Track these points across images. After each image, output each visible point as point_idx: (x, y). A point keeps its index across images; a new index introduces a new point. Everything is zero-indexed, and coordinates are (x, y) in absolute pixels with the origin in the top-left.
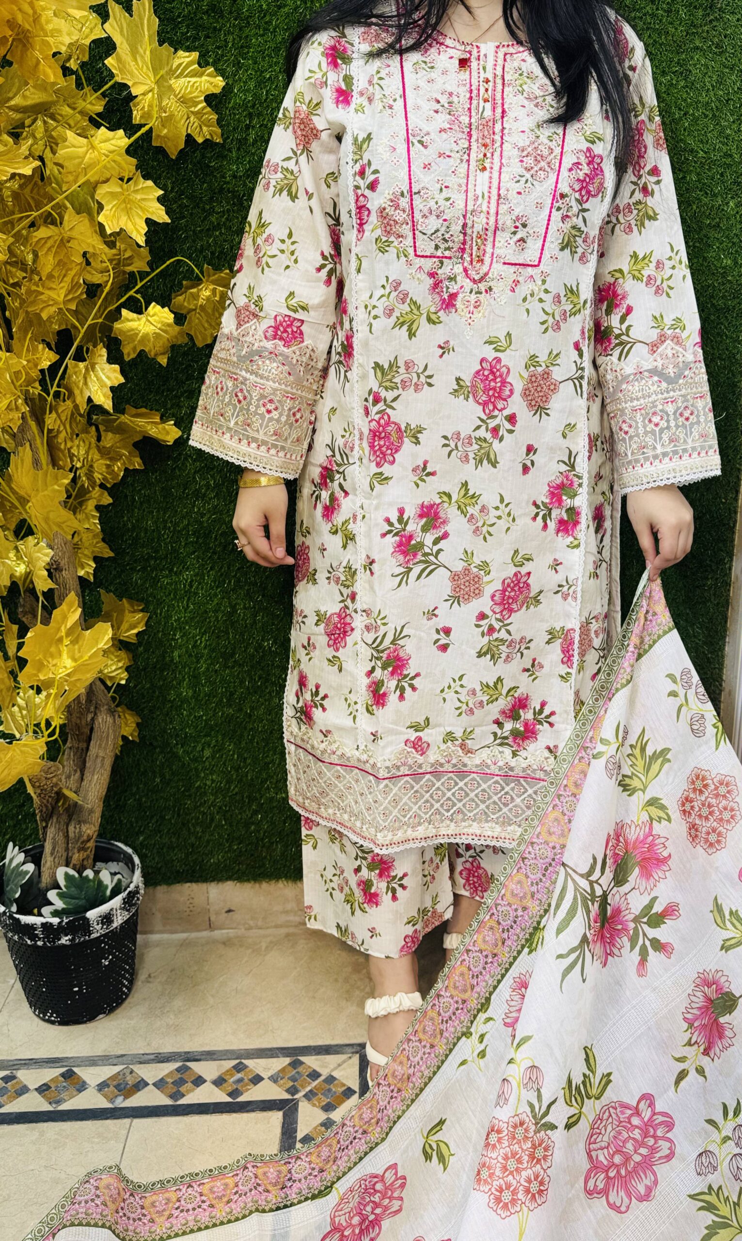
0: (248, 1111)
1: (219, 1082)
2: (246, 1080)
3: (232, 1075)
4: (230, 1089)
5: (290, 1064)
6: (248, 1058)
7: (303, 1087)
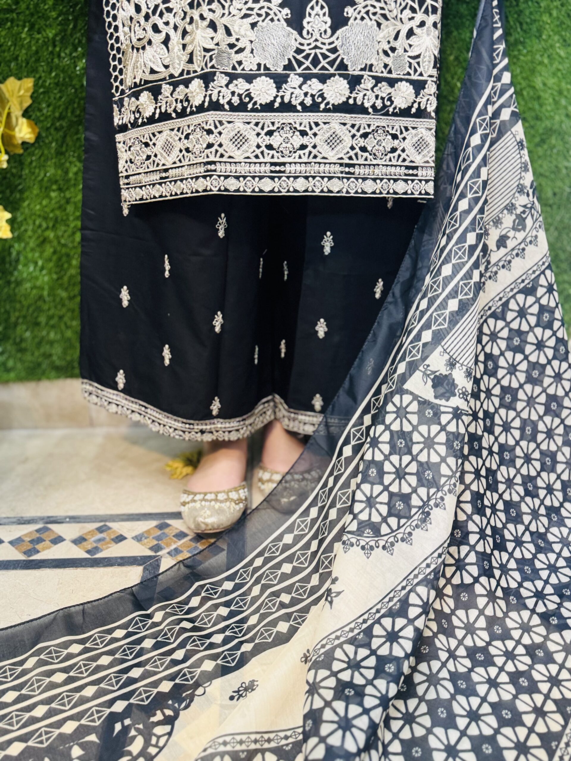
0: (105, 566)
1: (79, 541)
2: (108, 539)
3: (93, 535)
4: (89, 547)
5: (156, 527)
6: (114, 521)
7: (168, 545)
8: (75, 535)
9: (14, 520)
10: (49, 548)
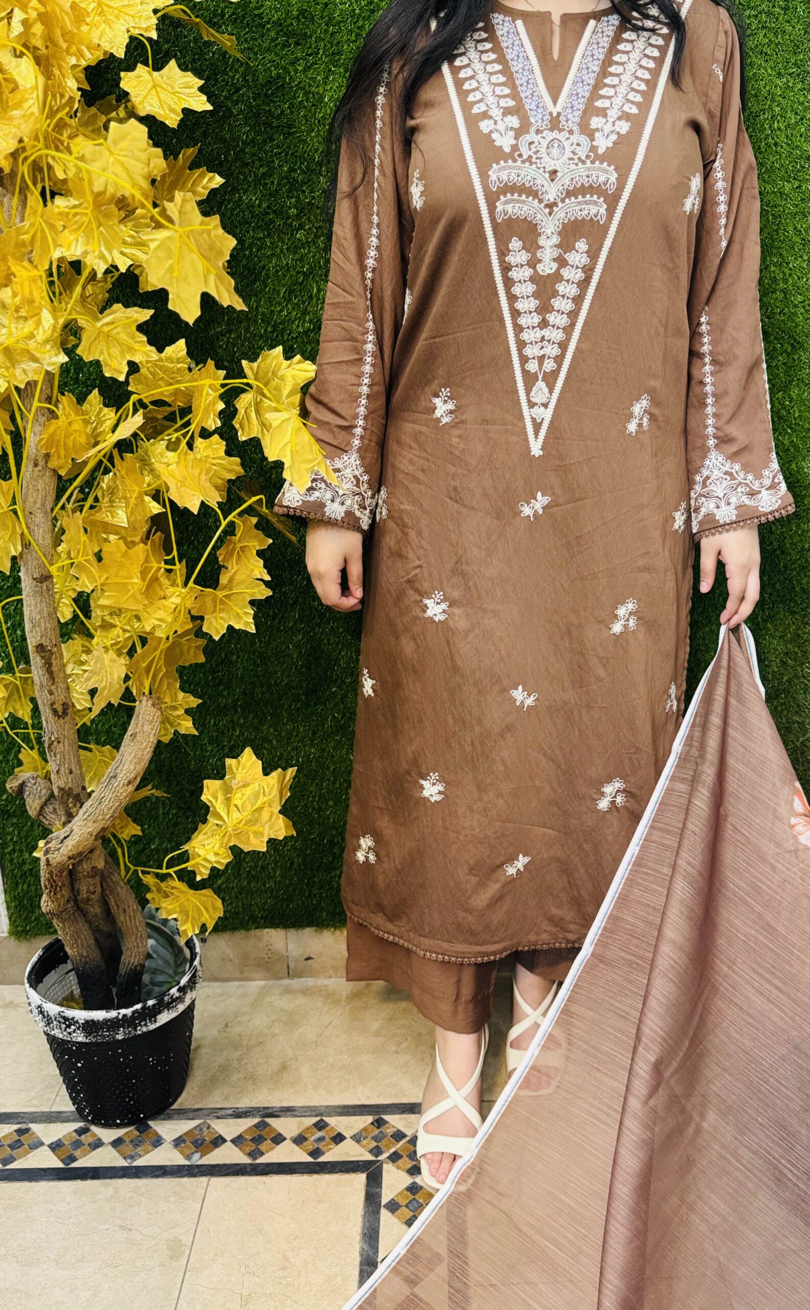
0: (330, 1172)
1: (299, 1140)
3: (313, 1134)
4: (311, 1148)
6: (331, 1115)
7: (389, 1148)
8: (295, 1133)
9: (230, 1112)
10: (272, 1149)
